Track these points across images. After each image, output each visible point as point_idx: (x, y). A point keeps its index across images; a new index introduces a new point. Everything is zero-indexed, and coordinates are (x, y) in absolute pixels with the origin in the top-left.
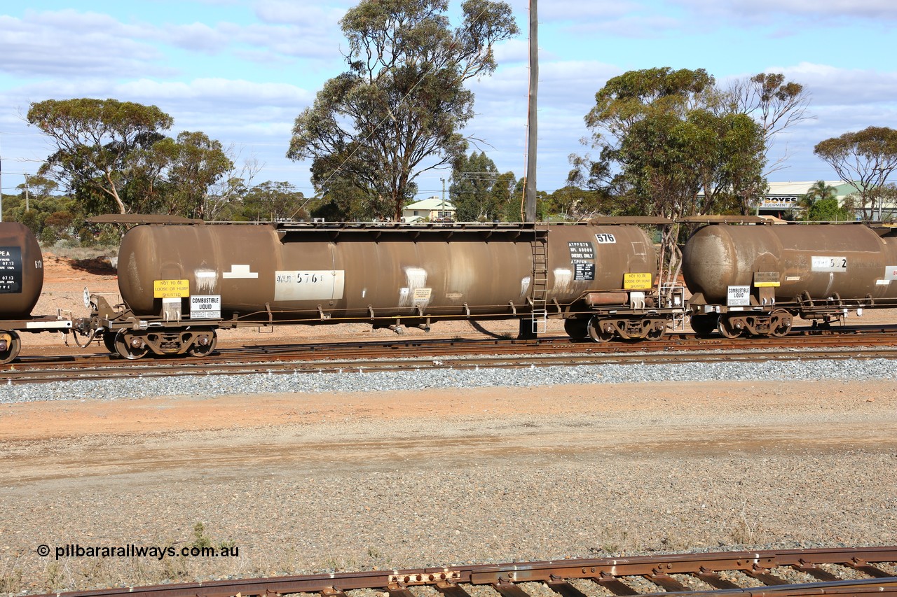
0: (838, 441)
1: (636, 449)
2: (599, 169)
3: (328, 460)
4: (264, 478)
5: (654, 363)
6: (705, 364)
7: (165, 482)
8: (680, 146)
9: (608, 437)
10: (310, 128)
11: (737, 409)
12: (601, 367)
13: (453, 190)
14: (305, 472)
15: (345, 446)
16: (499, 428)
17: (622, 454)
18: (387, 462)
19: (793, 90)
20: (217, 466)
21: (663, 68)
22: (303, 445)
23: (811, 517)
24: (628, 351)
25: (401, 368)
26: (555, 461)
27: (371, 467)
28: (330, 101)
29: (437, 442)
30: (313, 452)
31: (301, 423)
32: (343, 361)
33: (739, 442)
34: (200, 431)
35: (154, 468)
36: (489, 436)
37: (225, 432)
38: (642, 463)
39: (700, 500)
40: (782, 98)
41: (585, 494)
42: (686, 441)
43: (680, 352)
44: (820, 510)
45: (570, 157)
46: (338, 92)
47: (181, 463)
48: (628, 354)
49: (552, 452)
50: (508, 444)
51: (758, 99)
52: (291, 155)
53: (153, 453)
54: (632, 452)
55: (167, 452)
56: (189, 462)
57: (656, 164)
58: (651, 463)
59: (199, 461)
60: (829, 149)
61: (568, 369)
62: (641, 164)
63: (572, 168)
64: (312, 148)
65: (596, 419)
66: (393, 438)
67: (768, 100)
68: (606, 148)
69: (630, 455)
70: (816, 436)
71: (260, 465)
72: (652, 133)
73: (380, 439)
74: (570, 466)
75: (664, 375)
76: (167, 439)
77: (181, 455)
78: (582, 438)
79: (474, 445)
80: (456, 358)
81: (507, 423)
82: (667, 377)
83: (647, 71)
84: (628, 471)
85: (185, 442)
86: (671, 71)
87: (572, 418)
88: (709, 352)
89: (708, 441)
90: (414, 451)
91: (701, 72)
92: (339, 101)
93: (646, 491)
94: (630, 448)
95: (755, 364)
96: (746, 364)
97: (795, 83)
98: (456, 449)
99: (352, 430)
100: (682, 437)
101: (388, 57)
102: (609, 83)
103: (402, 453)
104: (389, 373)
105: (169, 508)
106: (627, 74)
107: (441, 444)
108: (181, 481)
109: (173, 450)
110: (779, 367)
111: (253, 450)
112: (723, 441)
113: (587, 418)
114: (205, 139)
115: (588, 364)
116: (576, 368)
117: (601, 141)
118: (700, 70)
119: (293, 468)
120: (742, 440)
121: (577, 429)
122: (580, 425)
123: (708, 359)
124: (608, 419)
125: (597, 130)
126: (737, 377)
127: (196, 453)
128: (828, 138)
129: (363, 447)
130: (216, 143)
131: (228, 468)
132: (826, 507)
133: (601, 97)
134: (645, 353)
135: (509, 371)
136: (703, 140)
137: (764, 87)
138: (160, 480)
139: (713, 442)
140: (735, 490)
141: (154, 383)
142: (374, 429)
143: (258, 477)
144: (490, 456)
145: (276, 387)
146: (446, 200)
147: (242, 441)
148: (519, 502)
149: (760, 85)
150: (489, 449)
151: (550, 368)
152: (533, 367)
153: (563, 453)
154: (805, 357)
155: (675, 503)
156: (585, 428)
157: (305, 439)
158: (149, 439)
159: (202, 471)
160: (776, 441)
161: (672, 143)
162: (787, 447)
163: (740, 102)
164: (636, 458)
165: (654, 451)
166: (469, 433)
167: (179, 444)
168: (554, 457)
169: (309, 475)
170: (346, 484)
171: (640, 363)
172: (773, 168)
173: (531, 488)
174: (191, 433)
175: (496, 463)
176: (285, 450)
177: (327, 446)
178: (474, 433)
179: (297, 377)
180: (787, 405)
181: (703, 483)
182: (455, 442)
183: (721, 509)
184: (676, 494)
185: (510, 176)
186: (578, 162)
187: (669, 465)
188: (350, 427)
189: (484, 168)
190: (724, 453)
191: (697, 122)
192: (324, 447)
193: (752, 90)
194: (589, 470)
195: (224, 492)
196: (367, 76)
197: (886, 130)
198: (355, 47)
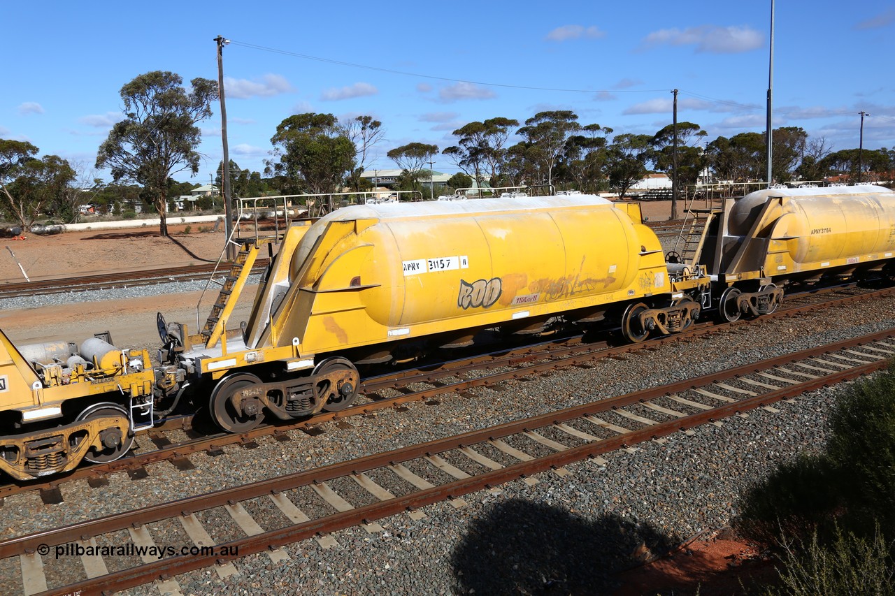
2: (278, 167)
8: (312, 154)
10: (107, 150)
19: (377, 124)
21: (312, 113)
28: (117, 136)
40: (372, 128)
45: (264, 160)
46: (121, 130)
51: (360, 129)
52: (97, 166)
60: (394, 154)
63: (265, 166)
64: (109, 162)
67: (365, 129)
68: (282, 156)
83: (303, 115)
86: (315, 114)
91: (330, 115)
92: (122, 135)
97: (377, 120)
101: (149, 108)
102: (283, 122)
106: (293, 117)
114: (59, 159)
117: (278, 152)
125: (277, 146)
128: (393, 149)
130: (65, 162)
133: (280, 128)
136: (324, 151)
137: (363, 122)
146: (214, 185)
149: (360, 122)
161: (308, 153)
163: (350, 132)
186: (268, 163)
191: (321, 142)
193: (357, 124)
196: (138, 121)
197: (419, 144)
198: (128, 106)
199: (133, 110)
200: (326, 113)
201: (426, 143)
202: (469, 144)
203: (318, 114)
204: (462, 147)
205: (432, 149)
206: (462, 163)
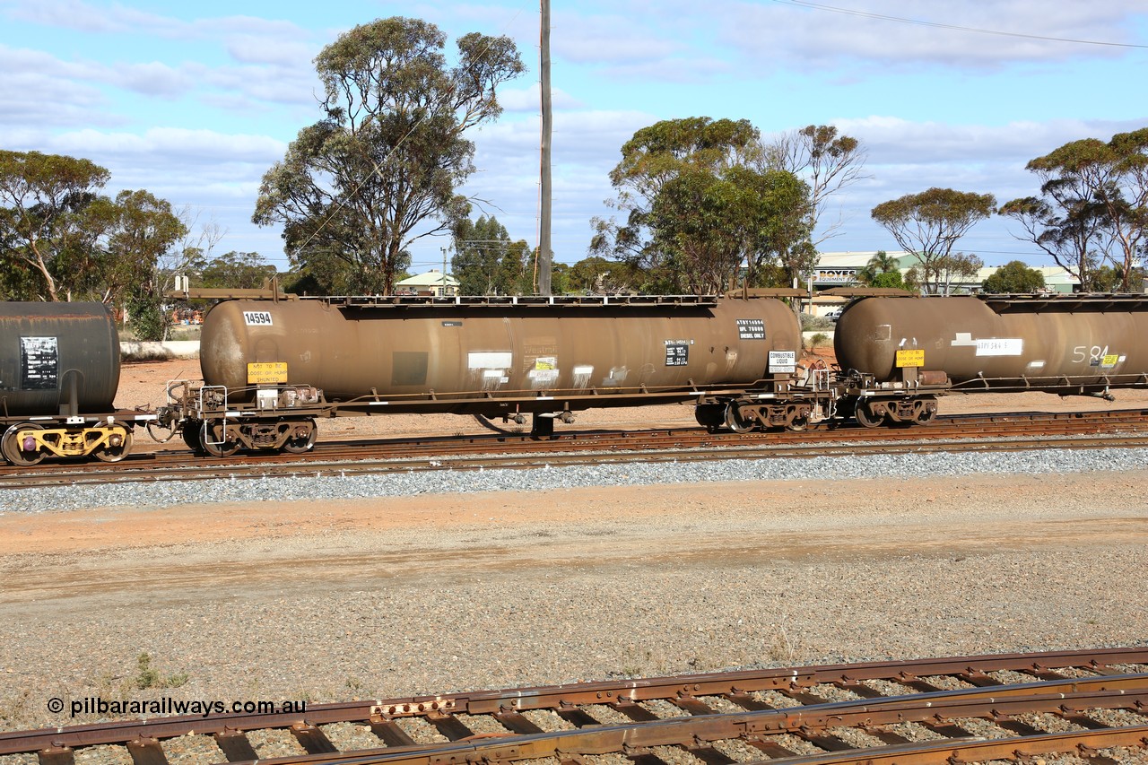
0: (894, 545)
1: (665, 559)
2: (627, 236)
3: (302, 578)
4: (224, 601)
5: (688, 460)
6: (746, 461)
7: (104, 607)
8: (718, 209)
9: (634, 546)
10: (280, 187)
11: (782, 512)
12: (627, 466)
13: (455, 262)
14: (275, 593)
15: (323, 561)
16: (507, 538)
17: (649, 565)
18: (373, 580)
19: (847, 145)
20: (168, 588)
21: (702, 118)
22: (272, 561)
23: (859, 632)
24: (659, 447)
25: (391, 471)
26: (570, 575)
27: (354, 585)
28: (305, 154)
29: (433, 556)
30: (284, 569)
31: (271, 537)
32: (322, 463)
33: (783, 549)
34: (147, 547)
35: (89, 592)
36: (494, 547)
37: (177, 549)
38: (672, 575)
39: (736, 615)
40: (835, 154)
41: (605, 612)
42: (723, 550)
43: (719, 448)
44: (870, 623)
45: (592, 221)
46: (314, 143)
47: (124, 586)
48: (659, 451)
49: (567, 565)
50: (517, 557)
51: (808, 155)
52: (257, 219)
53: (89, 575)
54: (660, 563)
55: (106, 573)
56: (133, 585)
57: (690, 230)
58: (683, 575)
59: (145, 583)
60: (888, 212)
61: (588, 469)
62: (673, 229)
63: (595, 233)
64: (282, 210)
65: (621, 526)
66: (381, 552)
67: (819, 156)
68: (634, 211)
69: (657, 566)
70: (869, 541)
71: (220, 586)
72: (685, 193)
73: (365, 554)
74: (588, 580)
75: (699, 474)
76: (107, 557)
77: (124, 575)
78: (604, 548)
79: (476, 558)
80: (456, 457)
81: (516, 532)
82: (703, 478)
83: (682, 121)
84: (654, 584)
85: (128, 560)
86: (710, 122)
87: (592, 526)
88: (751, 447)
89: (747, 549)
90: (405, 566)
91: (744, 124)
92: (316, 154)
93: (675, 607)
94: (659, 559)
95: (803, 460)
96: (793, 460)
97: (849, 137)
98: (456, 563)
99: (333, 544)
100: (718, 545)
101: (373, 101)
102: (637, 135)
103: (391, 569)
104: (377, 477)
105: (108, 638)
106: (659, 124)
107: (438, 558)
108: (123, 606)
109: (113, 570)
110: (830, 463)
111: (212, 568)
112: (765, 548)
113: (610, 526)
114: (151, 199)
115: (612, 463)
116: (598, 468)
117: (628, 202)
118: (743, 121)
119: (260, 589)
120: (787, 547)
121: (598, 538)
122: (601, 533)
123: (750, 455)
124: (634, 526)
125: (624, 189)
126: (783, 476)
127: (142, 573)
128: (888, 200)
129: (344, 563)
130: (165, 205)
131: (180, 590)
132: (877, 618)
133: (628, 150)
134: (678, 450)
135: (519, 472)
136: (744, 201)
137: (814, 141)
138: (98, 605)
139: (754, 549)
140: (776, 603)
141: (90, 492)
142: (358, 542)
143: (218, 600)
144: (496, 571)
145: (240, 494)
146: (449, 275)
147: (198, 558)
148: (528, 622)
149: (810, 140)
150: (495, 563)
151: (568, 467)
152: (547, 467)
153: (580, 565)
154: (859, 452)
155: (709, 619)
156: (607, 537)
157: (274, 555)
158: (86, 558)
159: (148, 594)
160: (825, 548)
161: (708, 205)
162: (837, 554)
163: (787, 158)
164: (664, 569)
165: (686, 561)
166: (472, 545)
167: (121, 563)
168: (570, 570)
169: (279, 596)
170: (323, 606)
171: (673, 461)
172: (825, 236)
173: (542, 606)
174: (136, 551)
175: (502, 579)
176: (250, 568)
177: (302, 562)
178: (478, 544)
179: (265, 482)
180: (839, 507)
181: (741, 596)
182: (454, 555)
183: (760, 625)
184: (709, 609)
185: (522, 245)
186: (602, 227)
187: (702, 577)
188: (330, 540)
189: (492, 235)
190: (766, 562)
191: (736, 181)
192: (298, 563)
193: (801, 145)
194: (610, 584)
195: (175, 617)
196: (348, 125)
197: (949, 192)
198: (332, 91)
199: (342, 102)
200: (735, 119)
201: (966, 191)
202: (1068, 192)
203: (716, 119)
204: (1050, 199)
205: (982, 205)
206: (1047, 236)
